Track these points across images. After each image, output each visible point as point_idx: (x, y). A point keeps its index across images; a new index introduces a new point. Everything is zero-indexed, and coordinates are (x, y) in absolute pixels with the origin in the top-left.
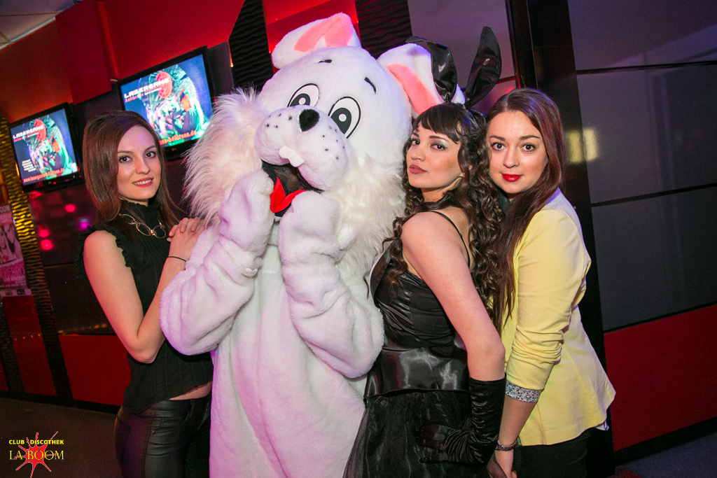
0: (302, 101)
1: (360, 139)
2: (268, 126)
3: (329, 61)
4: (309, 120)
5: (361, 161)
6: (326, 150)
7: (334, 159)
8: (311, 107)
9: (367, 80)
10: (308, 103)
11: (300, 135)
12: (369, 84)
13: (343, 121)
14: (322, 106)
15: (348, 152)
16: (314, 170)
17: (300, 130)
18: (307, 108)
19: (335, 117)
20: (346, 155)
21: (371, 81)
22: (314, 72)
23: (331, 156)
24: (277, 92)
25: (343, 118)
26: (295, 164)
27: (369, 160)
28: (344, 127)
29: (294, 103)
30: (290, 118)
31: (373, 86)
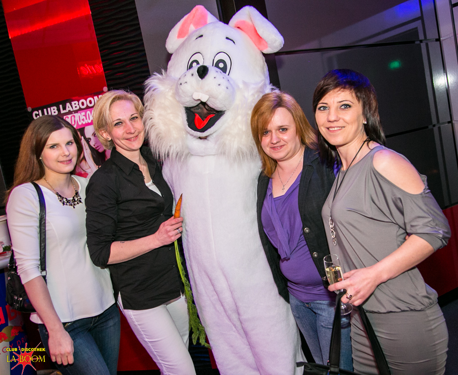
0: (195, 64)
1: (236, 74)
2: (181, 84)
3: (201, 36)
4: (203, 72)
5: (241, 86)
6: (219, 85)
7: (226, 89)
8: (201, 64)
9: (227, 38)
10: (198, 63)
11: (201, 82)
12: (229, 40)
13: (223, 67)
14: (208, 64)
15: (232, 82)
17: (200, 79)
18: (199, 66)
19: (217, 66)
20: (231, 84)
21: (230, 38)
22: (195, 45)
23: (223, 87)
24: (178, 67)
25: (221, 65)
26: (204, 100)
27: (245, 83)
28: (224, 70)
29: (190, 67)
30: (192, 75)
31: (232, 40)
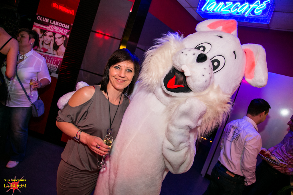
0: (202, 49)
1: (219, 76)
2: (183, 53)
3: (221, 37)
4: (202, 58)
5: (215, 87)
6: (203, 75)
7: (205, 81)
8: (205, 53)
9: (234, 52)
10: (204, 50)
11: (194, 63)
12: (234, 55)
13: (216, 65)
14: (209, 56)
15: (212, 80)
16: (194, 81)
17: (196, 61)
18: (203, 52)
19: (213, 62)
20: (210, 81)
21: (236, 54)
22: (212, 38)
23: (203, 79)
24: (192, 40)
25: (216, 64)
26: (186, 74)
27: (219, 88)
28: (215, 68)
29: (198, 48)
30: (194, 54)
31: (235, 56)
